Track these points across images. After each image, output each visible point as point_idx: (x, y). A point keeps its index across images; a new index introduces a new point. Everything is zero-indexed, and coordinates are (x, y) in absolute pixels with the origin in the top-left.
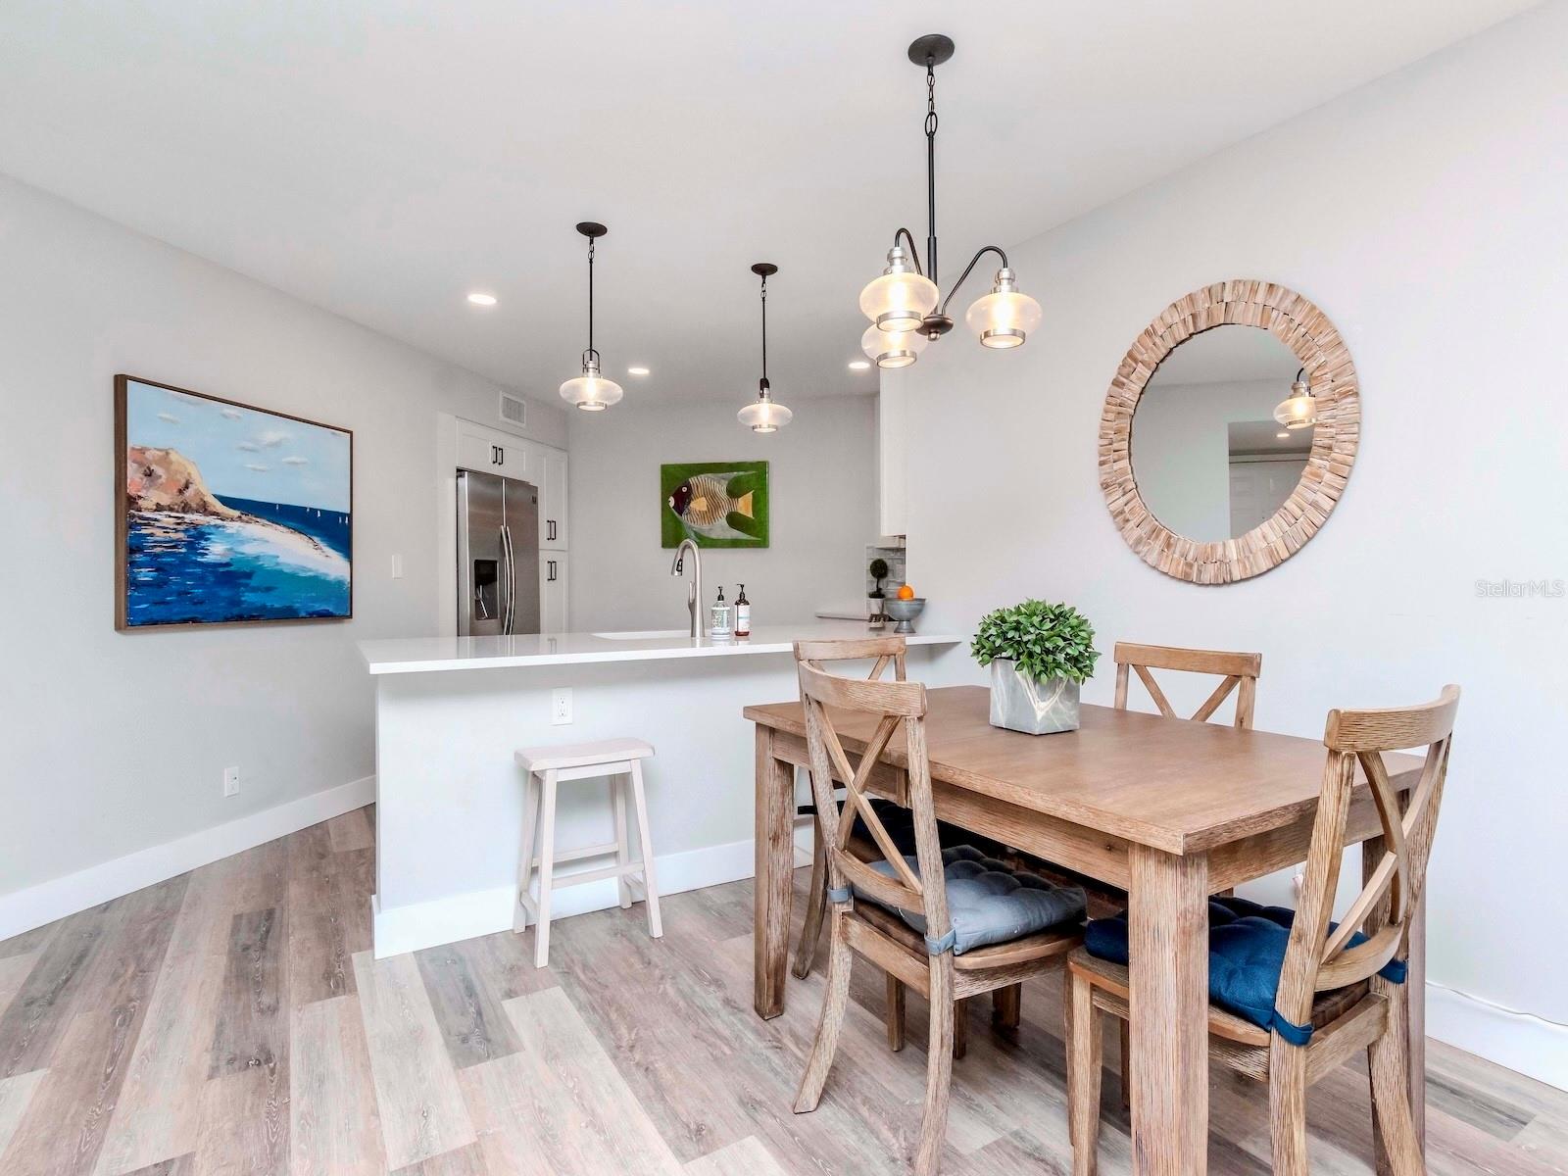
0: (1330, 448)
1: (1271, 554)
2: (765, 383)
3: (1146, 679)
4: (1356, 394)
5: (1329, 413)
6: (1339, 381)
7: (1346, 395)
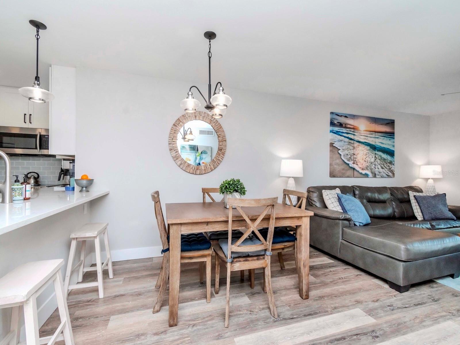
0: (222, 150)
1: (211, 168)
2: (37, 78)
3: (209, 195)
4: (226, 141)
5: (221, 143)
6: (223, 138)
7: (224, 141)
